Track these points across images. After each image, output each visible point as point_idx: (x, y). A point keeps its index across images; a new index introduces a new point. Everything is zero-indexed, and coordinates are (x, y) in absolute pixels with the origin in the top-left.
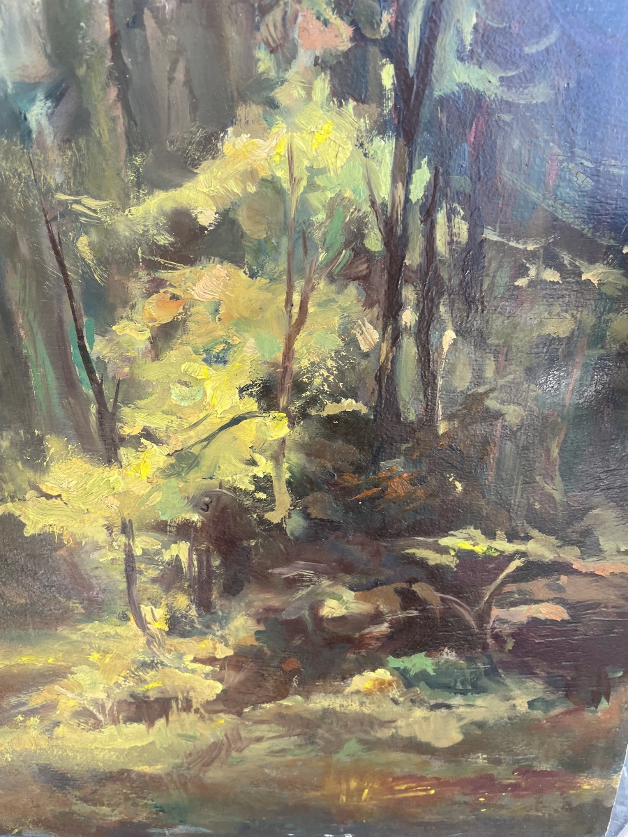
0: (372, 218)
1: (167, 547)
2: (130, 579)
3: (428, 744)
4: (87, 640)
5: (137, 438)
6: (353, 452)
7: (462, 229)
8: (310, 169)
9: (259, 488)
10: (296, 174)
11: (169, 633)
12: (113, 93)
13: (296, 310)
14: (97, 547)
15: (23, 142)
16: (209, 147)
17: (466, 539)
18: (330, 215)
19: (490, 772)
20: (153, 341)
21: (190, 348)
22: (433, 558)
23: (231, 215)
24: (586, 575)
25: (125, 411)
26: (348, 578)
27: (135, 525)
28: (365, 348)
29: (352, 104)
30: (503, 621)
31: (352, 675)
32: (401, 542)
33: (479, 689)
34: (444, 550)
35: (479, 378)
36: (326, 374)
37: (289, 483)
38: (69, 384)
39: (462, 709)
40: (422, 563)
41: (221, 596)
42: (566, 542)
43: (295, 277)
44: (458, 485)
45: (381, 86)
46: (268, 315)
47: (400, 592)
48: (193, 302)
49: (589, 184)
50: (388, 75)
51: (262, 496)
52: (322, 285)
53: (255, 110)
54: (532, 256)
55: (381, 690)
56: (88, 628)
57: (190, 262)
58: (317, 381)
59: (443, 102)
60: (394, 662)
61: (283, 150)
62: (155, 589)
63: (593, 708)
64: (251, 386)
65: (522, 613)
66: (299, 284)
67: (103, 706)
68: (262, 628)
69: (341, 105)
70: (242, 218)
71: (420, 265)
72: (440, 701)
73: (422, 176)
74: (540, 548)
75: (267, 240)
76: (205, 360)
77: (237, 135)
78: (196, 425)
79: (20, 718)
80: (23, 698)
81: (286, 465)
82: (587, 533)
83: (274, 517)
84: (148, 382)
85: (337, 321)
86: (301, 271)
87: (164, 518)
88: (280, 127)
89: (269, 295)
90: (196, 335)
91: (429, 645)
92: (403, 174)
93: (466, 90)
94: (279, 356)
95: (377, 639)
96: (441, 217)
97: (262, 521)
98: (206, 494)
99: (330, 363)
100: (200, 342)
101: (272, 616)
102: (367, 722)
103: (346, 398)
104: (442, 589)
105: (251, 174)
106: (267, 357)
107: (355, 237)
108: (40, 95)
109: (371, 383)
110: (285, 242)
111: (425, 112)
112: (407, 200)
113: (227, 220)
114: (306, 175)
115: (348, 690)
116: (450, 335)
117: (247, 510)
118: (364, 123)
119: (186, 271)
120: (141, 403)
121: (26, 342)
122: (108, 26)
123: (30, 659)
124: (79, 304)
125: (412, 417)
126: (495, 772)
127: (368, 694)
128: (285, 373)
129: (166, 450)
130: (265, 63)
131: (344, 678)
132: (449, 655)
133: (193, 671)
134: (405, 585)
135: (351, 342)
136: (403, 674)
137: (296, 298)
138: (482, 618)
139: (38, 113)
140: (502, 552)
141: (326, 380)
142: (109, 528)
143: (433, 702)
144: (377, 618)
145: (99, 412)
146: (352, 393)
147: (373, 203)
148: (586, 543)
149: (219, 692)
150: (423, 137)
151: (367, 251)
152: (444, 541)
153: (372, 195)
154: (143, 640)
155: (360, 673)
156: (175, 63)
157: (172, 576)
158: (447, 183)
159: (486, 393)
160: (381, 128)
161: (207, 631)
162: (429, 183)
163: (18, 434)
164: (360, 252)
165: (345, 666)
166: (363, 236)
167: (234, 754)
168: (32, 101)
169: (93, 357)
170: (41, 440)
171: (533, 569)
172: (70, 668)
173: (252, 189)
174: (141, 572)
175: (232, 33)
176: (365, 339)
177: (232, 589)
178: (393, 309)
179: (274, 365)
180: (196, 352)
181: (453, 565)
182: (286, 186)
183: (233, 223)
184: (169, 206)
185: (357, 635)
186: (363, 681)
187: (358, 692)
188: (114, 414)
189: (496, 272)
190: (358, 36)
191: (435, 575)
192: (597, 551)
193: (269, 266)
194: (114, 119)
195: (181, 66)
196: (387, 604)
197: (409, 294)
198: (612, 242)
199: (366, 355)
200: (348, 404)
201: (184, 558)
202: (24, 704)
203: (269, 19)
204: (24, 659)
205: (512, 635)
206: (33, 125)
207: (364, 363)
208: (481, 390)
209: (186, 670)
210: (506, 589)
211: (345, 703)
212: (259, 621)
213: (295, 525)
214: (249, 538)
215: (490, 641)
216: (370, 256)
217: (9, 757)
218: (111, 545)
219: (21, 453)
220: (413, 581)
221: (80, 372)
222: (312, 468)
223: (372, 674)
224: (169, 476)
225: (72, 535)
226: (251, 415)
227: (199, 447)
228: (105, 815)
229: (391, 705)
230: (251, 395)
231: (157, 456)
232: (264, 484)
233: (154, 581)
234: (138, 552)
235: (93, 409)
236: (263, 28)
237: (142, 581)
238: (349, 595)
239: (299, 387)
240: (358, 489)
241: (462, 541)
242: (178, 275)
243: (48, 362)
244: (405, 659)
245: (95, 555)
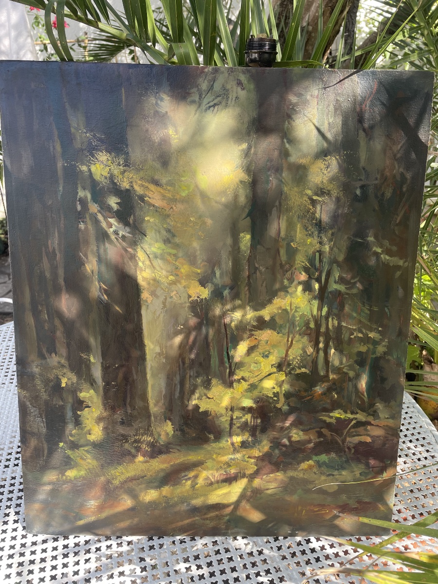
0: (312, 319)
1: (244, 416)
2: (231, 427)
3: (326, 491)
4: (213, 450)
5: (240, 379)
6: (303, 385)
7: (336, 323)
8: (296, 307)
9: (275, 396)
10: (292, 308)
11: (241, 447)
12: (247, 288)
13: (290, 343)
14: (222, 415)
15: (221, 299)
16: (270, 301)
17: (338, 414)
18: (300, 318)
19: (347, 503)
20: (248, 351)
21: (258, 353)
22: (328, 420)
23: (274, 318)
24: (376, 426)
25: (237, 371)
26: (301, 427)
27: (235, 408)
28: (309, 354)
29: (307, 292)
30: (350, 442)
31: (301, 463)
32: (318, 414)
33: (343, 468)
34: (331, 417)
35: (341, 363)
36: (297, 361)
37: (284, 395)
38: (222, 362)
39: (337, 476)
40: (325, 421)
41: (260, 433)
42: (369, 414)
43: (290, 334)
44: (336, 395)
45: (315, 289)
46: (282, 344)
47: (317, 432)
48: (261, 340)
49: (369, 312)
50: (317, 286)
51: (275, 399)
52: (297, 336)
53: (282, 293)
54: (355, 330)
55: (310, 469)
56: (214, 445)
57: (261, 329)
58: (295, 363)
59: (331, 292)
60: (315, 458)
61: (289, 302)
62: (239, 431)
63: (381, 476)
64: (275, 364)
65: (356, 440)
66: (291, 336)
67: (214, 476)
68: (272, 445)
69: (304, 292)
70: (277, 319)
71: (324, 332)
72: (330, 473)
73: (325, 310)
74: (361, 417)
75: (283, 324)
76: (262, 356)
77: (277, 299)
78: (257, 376)
79: (184, 481)
80: (187, 473)
81: (283, 389)
82: (375, 411)
83: (279, 406)
84: (245, 363)
85: (301, 346)
86: (292, 332)
87: (244, 406)
88: (289, 297)
89: (282, 338)
90: (260, 349)
91: (327, 451)
92: (320, 309)
93: (336, 290)
94: (284, 355)
95: (310, 449)
96: (330, 319)
97: (275, 407)
98: (259, 398)
99: (299, 358)
100: (261, 351)
101: (275, 440)
102: (306, 482)
103: (303, 368)
104: (330, 431)
105: (280, 308)
106: (281, 356)
107: (307, 324)
108: (228, 288)
109: (310, 364)
110: (288, 325)
111: (326, 295)
112: (321, 315)
113: (273, 319)
114: (294, 308)
115: (299, 469)
116: (333, 351)
117: (270, 403)
118: (310, 297)
119: (260, 332)
120: (241, 369)
121: (212, 350)
122: (247, 273)
123: (192, 457)
124: (229, 340)
125: (322, 374)
126: (349, 502)
127: (306, 470)
128: (285, 360)
129: (248, 383)
130: (286, 282)
131: (298, 464)
132: (333, 455)
133: (247, 462)
134: (318, 429)
135: (305, 352)
136: (318, 462)
137: (290, 339)
138: (344, 441)
139: (226, 292)
140: (349, 418)
141: (297, 363)
142: (227, 409)
143: (328, 473)
144: (310, 441)
145: (230, 372)
146: (305, 367)
147: (312, 316)
148: (375, 414)
149: (255, 469)
150: (325, 300)
151: (310, 327)
152: (331, 414)
153: (312, 314)
154: (232, 449)
155: (303, 462)
156: (263, 282)
157: (244, 427)
158: (332, 311)
159: (343, 368)
160: (315, 298)
161: (253, 446)
162: (327, 311)
163: (204, 378)
164: (308, 328)
165: (299, 459)
166: (309, 324)
167: (258, 495)
168: (225, 290)
169: (230, 355)
170: (211, 380)
171: (360, 424)
172: (205, 460)
173: (280, 311)
174: (235, 424)
175: (279, 276)
176: (309, 351)
177: (264, 430)
178: (317, 343)
179: (282, 358)
180: (260, 354)
181: (334, 422)
182: (289, 311)
183: (274, 320)
184: (257, 315)
185: (303, 447)
186: (304, 465)
187: (303, 469)
188: (234, 372)
189: (345, 333)
190: (310, 278)
191: (329, 426)
192: (379, 418)
193: (283, 331)
194: (246, 294)
195: (265, 283)
196: (313, 436)
197: (321, 339)
198: (376, 327)
199: (309, 356)
200: (303, 370)
201: (249, 420)
202: (186, 476)
203: (288, 273)
204: (190, 457)
205: (354, 447)
206: (224, 295)
207: (308, 358)
208: (342, 366)
209: (245, 461)
210: (351, 431)
211: (298, 474)
212: (271, 443)
213: (286, 408)
214: (270, 413)
215: (347, 450)
216: (311, 329)
217: (176, 499)
218: (226, 415)
219: (204, 384)
220: (322, 428)
221: (226, 359)
222: (291, 390)
223: (308, 463)
224: (247, 392)
225: (215, 411)
226: (274, 373)
227: (258, 383)
228: (207, 524)
229: (314, 475)
230: (275, 367)
231: (245, 385)
232: (276, 395)
233: (238, 427)
234: (235, 417)
235: (228, 371)
236: (286, 275)
237: (235, 427)
238: (301, 433)
239: (289, 365)
240: (306, 397)
241: (337, 414)
242: (257, 333)
243: (217, 357)
244: (318, 456)
245: (221, 418)
